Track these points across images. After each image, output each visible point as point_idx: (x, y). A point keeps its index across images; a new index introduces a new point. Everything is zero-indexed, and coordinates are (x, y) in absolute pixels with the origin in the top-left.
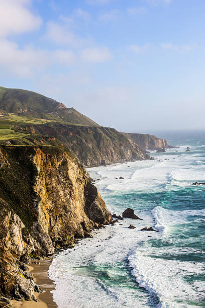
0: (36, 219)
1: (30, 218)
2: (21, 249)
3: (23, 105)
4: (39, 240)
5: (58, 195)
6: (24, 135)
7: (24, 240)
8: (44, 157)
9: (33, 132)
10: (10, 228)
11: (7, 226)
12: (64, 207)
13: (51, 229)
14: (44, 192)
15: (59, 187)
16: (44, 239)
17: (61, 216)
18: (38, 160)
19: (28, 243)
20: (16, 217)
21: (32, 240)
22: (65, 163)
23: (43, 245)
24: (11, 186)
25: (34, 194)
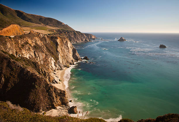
0: (58, 59)
1: (57, 59)
2: (54, 68)
3: (51, 23)
4: (59, 65)
5: (65, 52)
6: (52, 33)
7: (55, 65)
8: (60, 40)
9: (55, 32)
10: (50, 62)
11: (50, 61)
12: (67, 55)
13: (63, 62)
14: (60, 50)
15: (65, 49)
16: (61, 65)
17: (66, 58)
18: (58, 41)
19: (56, 66)
20: (52, 58)
21: (57, 66)
22: (67, 42)
23: (60, 67)
24: (50, 49)
25: (58, 51)
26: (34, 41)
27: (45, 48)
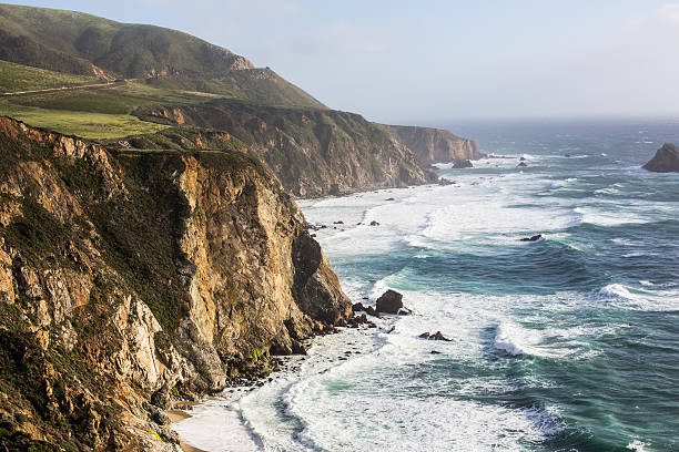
0: (185, 313)
1: (173, 310)
2: (153, 378)
3: (158, 60)
4: (192, 358)
5: (235, 260)
6: (160, 127)
7: (160, 357)
8: (204, 175)
9: (181, 120)
10: (128, 331)
11: (122, 326)
12: (249, 287)
13: (219, 333)
14: (203, 252)
15: (237, 243)
16: (205, 356)
17: (241, 305)
18: (189, 182)
19: (169, 364)
20: (142, 308)
21: (177, 359)
22: (250, 191)
23: (201, 368)
24: (131, 240)
25: (182, 257)
26: (17, 192)
27: (93, 233)
